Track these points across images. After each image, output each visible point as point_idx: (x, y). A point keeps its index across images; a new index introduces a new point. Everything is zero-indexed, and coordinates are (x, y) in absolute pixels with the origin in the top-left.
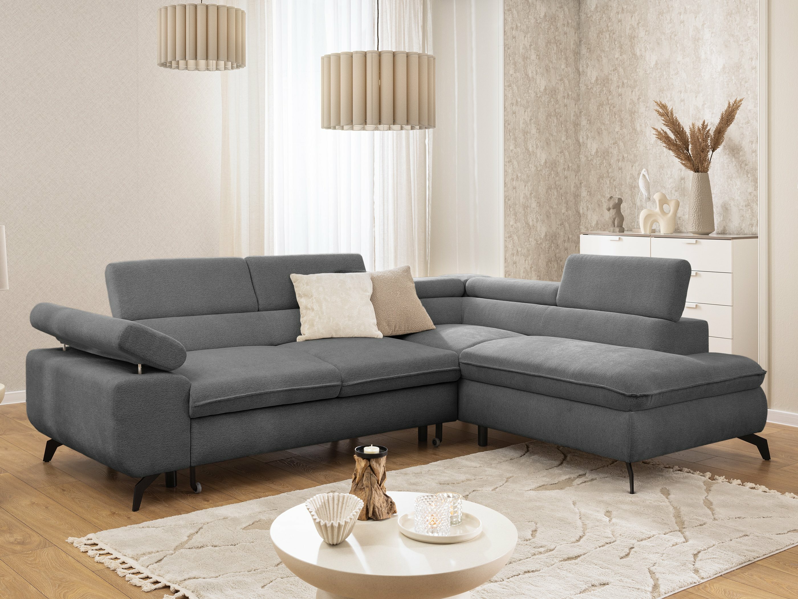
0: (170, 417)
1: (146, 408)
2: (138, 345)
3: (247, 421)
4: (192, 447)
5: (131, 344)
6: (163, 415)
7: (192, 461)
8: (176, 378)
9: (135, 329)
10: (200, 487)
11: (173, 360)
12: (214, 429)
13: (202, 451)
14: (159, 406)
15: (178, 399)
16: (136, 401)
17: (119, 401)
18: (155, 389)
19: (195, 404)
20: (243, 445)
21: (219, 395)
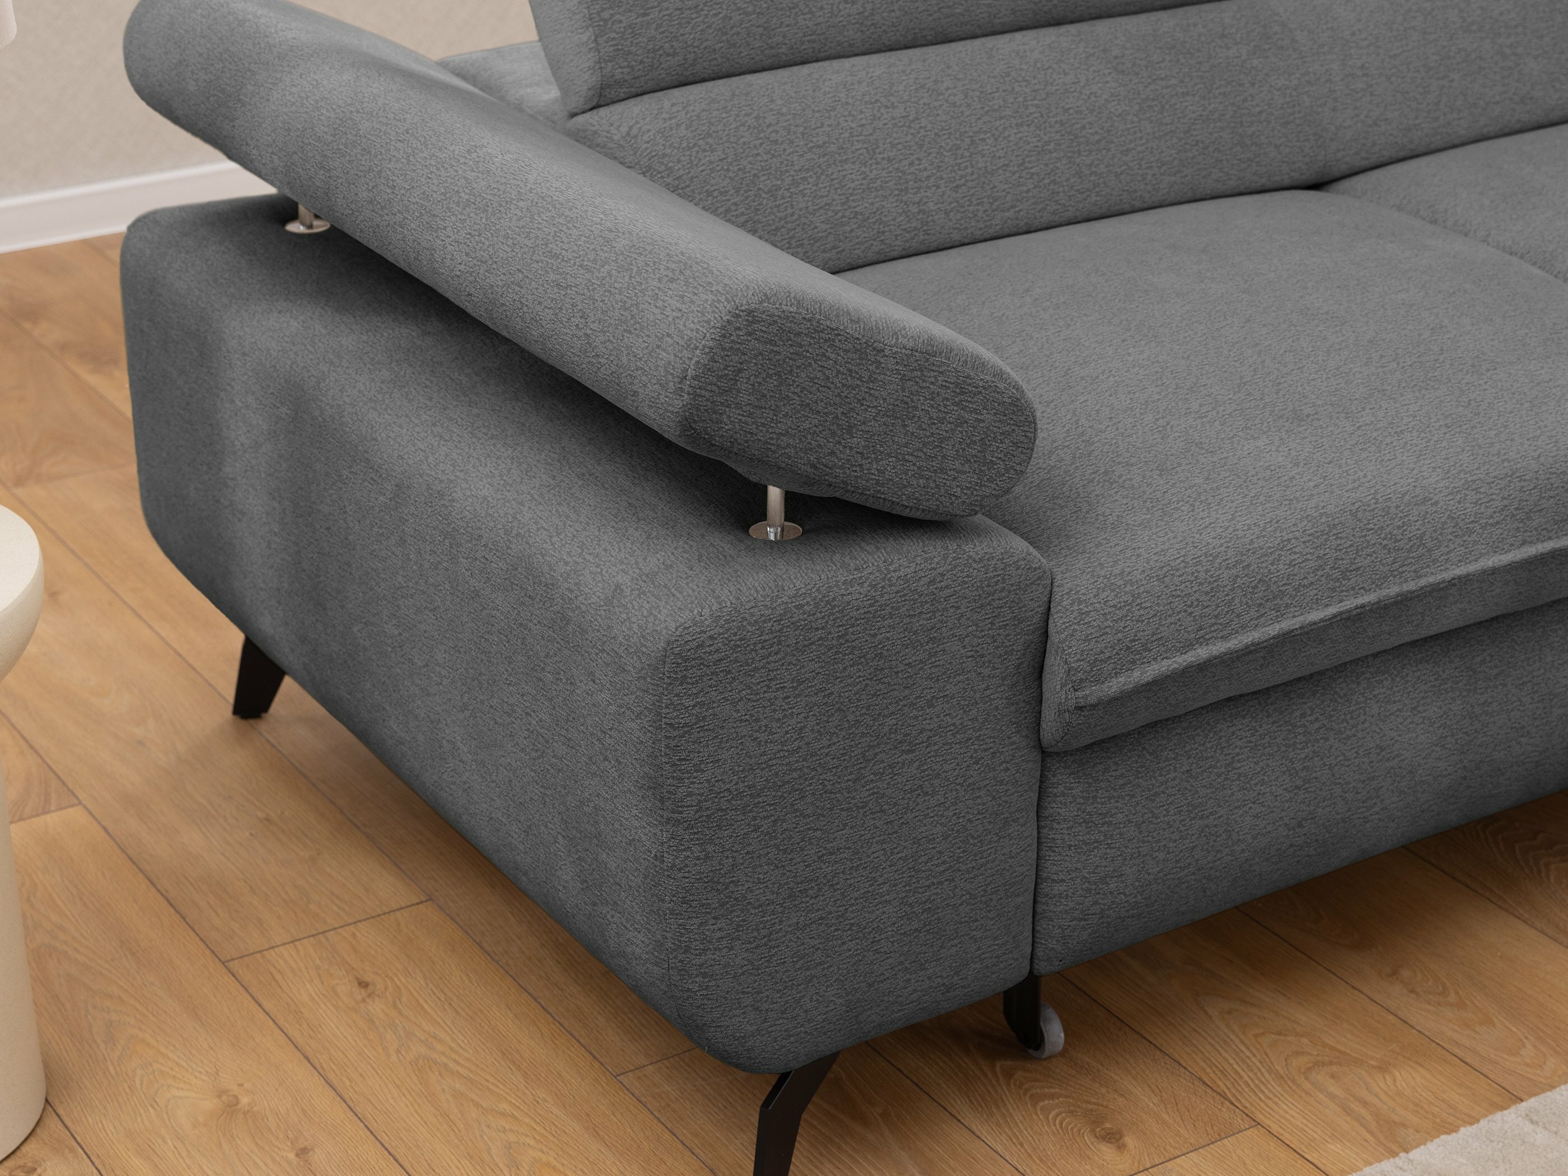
0: (946, 767)
1: (825, 742)
2: (786, 415)
3: (1317, 725)
4: (1045, 887)
5: (750, 415)
6: (912, 762)
7: (1040, 953)
8: (981, 560)
9: (774, 329)
10: (1055, 1033)
11: (967, 468)
12: (1156, 794)
13: (1096, 903)
14: (890, 721)
15: (986, 672)
16: (779, 715)
17: (686, 725)
18: (875, 635)
19: (1079, 694)
20: (1291, 846)
21: (1201, 629)
